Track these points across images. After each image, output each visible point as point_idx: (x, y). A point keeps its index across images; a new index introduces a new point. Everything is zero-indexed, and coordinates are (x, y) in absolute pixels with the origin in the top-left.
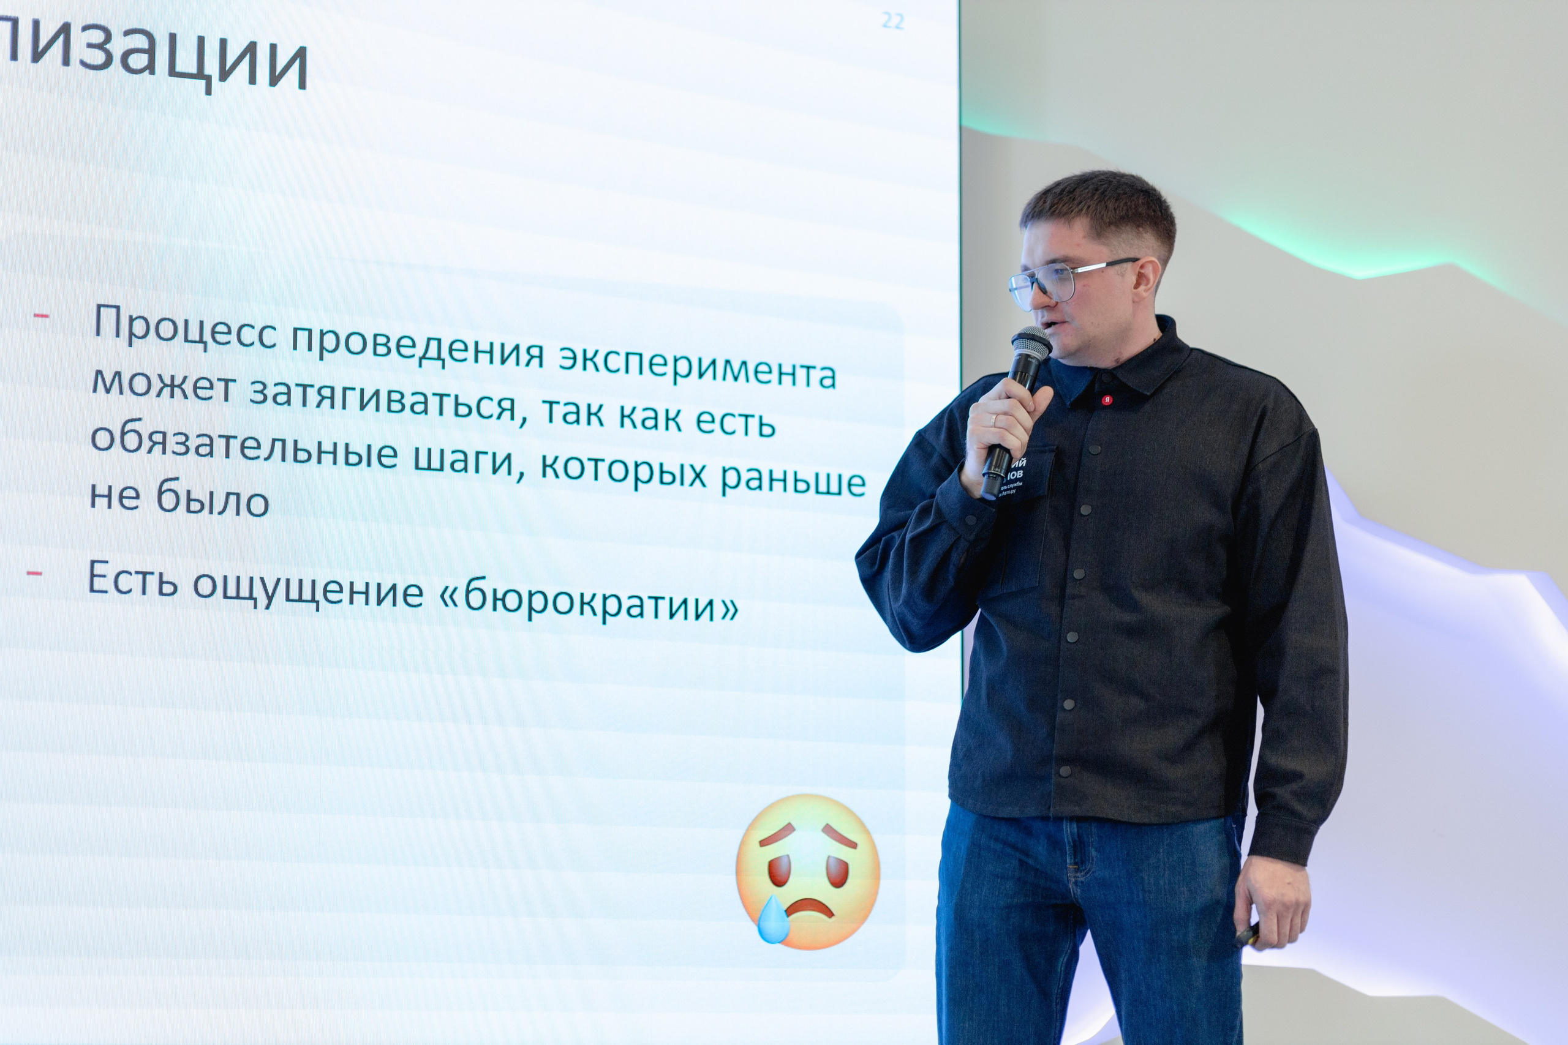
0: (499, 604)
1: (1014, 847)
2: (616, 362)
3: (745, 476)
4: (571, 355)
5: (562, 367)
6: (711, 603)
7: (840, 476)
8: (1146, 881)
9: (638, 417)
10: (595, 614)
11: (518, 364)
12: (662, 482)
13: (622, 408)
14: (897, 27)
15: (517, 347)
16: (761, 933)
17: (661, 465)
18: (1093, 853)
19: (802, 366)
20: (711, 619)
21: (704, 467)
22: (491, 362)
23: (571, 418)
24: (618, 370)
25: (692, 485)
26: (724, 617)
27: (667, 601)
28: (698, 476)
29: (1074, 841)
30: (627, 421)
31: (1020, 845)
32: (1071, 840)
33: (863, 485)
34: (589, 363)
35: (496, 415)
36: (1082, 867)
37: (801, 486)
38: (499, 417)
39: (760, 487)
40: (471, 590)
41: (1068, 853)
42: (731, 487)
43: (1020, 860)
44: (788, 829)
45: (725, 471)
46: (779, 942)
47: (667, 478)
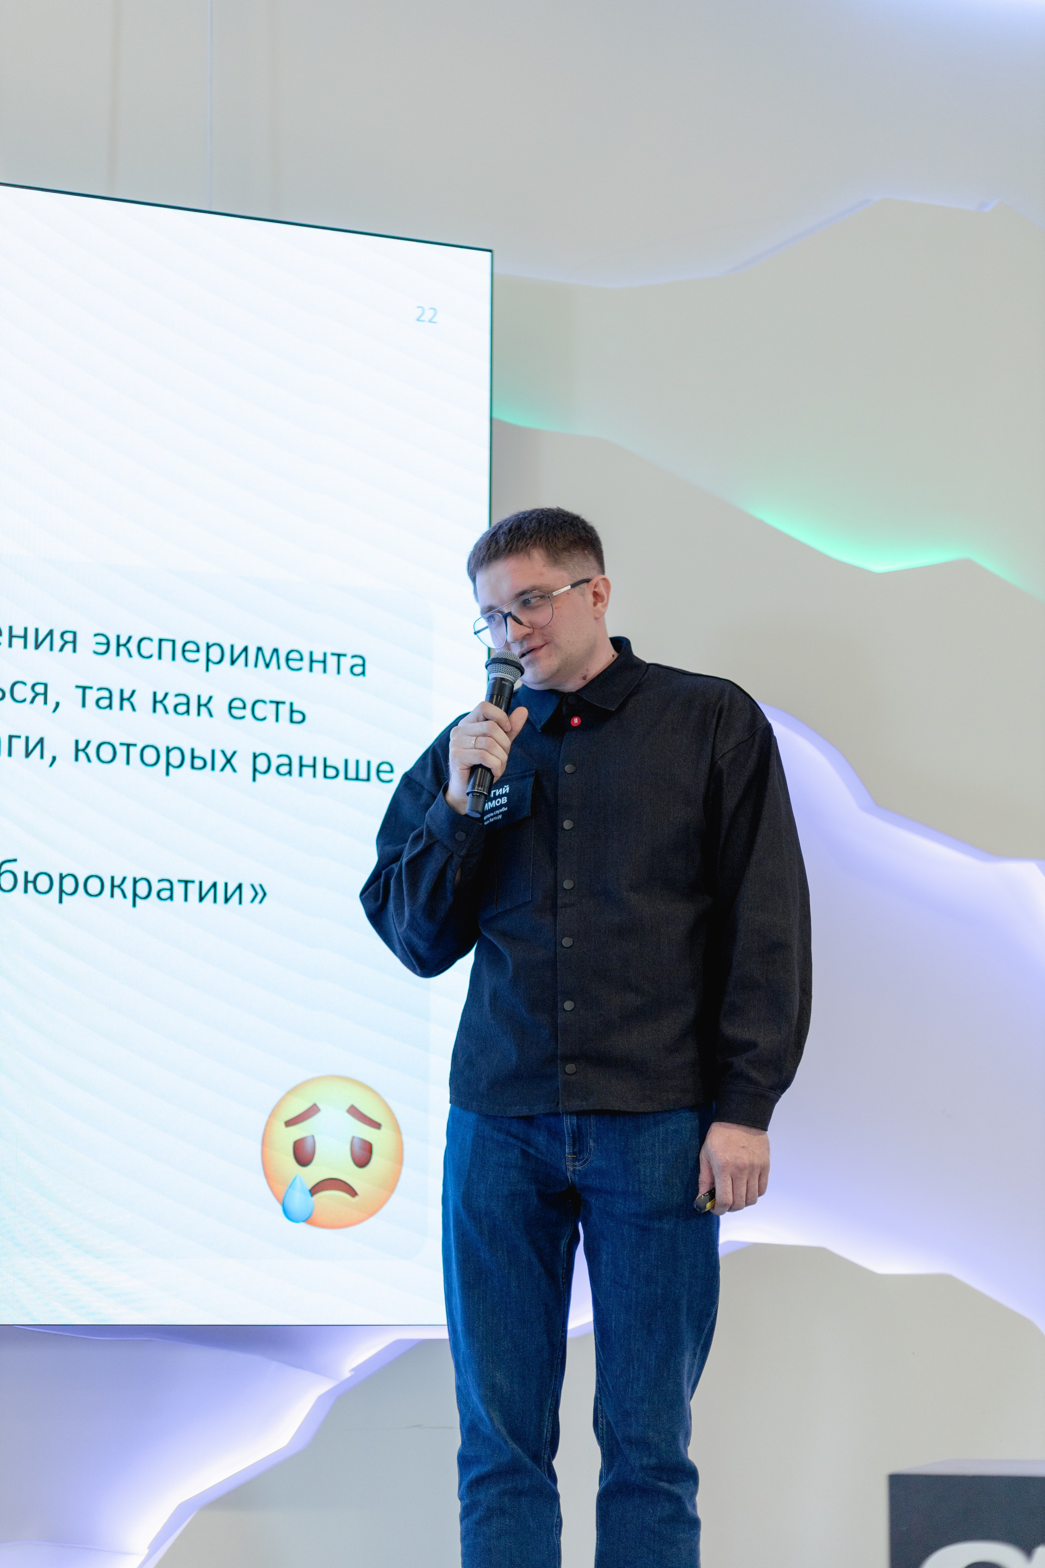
0: (30, 886)
1: (516, 1137)
2: (149, 648)
3: (275, 762)
4: (104, 640)
5: (95, 653)
6: (240, 887)
7: (369, 763)
8: (642, 1173)
9: (170, 702)
10: (125, 896)
11: (51, 649)
12: (193, 767)
13: (155, 694)
14: (430, 321)
15: (51, 633)
16: (286, 1213)
17: (193, 750)
18: (592, 1144)
19: (333, 654)
20: (240, 902)
21: (234, 753)
22: (25, 647)
23: (104, 703)
24: (151, 656)
25: (222, 770)
26: (253, 901)
27: (197, 884)
28: (229, 761)
29: (573, 1132)
30: (159, 706)
31: (521, 1137)
32: (570, 1131)
33: (392, 771)
34: (122, 649)
35: (29, 699)
36: (580, 1157)
37: (331, 772)
38: (32, 702)
39: (290, 773)
40: (3, 873)
41: (567, 1143)
42: (261, 773)
43: (522, 1150)
44: (313, 1110)
45: (255, 757)
46: (304, 1221)
47: (198, 763)
